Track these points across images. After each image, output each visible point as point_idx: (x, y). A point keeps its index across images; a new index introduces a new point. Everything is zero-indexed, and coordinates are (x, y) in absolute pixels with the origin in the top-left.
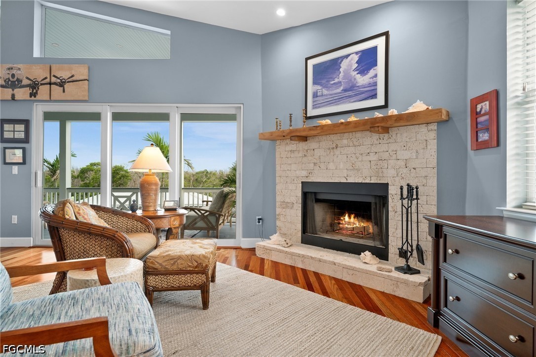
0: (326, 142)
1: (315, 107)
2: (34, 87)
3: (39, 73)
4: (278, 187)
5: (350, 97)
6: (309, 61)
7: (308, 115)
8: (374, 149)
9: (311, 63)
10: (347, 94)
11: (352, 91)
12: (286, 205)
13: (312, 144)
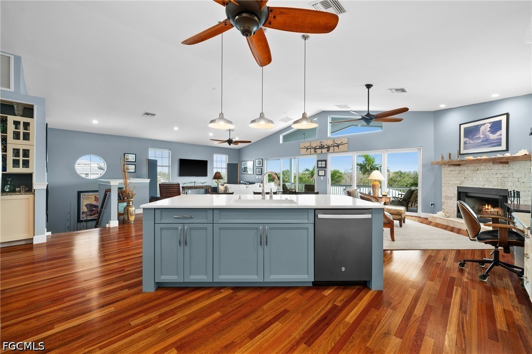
0: (471, 167)
1: (465, 149)
2: (328, 148)
3: (330, 143)
4: (443, 189)
5: (486, 145)
6: (461, 126)
7: (461, 153)
8: (500, 172)
9: (463, 127)
10: (484, 143)
11: (487, 142)
12: (448, 198)
13: (463, 168)
